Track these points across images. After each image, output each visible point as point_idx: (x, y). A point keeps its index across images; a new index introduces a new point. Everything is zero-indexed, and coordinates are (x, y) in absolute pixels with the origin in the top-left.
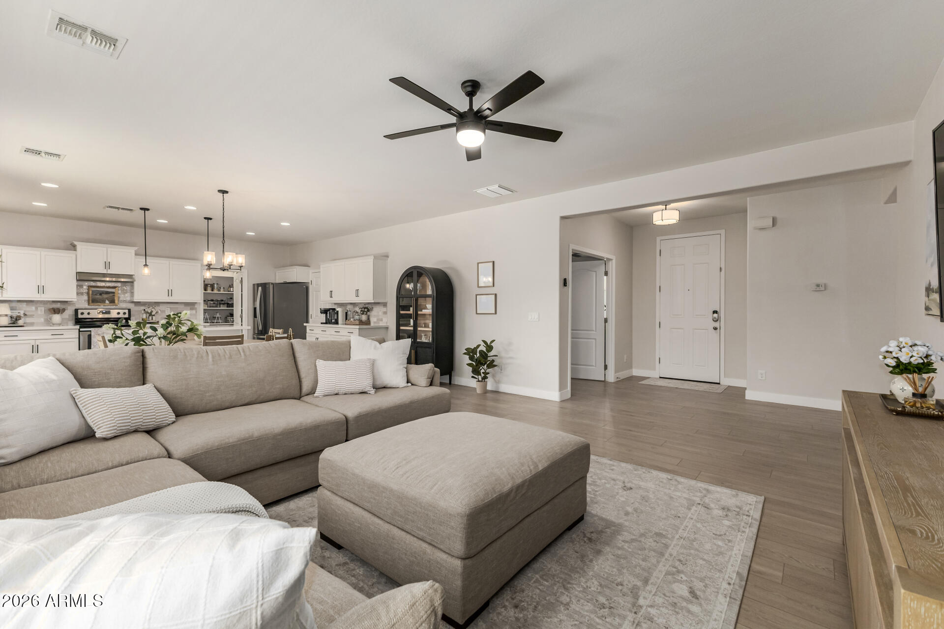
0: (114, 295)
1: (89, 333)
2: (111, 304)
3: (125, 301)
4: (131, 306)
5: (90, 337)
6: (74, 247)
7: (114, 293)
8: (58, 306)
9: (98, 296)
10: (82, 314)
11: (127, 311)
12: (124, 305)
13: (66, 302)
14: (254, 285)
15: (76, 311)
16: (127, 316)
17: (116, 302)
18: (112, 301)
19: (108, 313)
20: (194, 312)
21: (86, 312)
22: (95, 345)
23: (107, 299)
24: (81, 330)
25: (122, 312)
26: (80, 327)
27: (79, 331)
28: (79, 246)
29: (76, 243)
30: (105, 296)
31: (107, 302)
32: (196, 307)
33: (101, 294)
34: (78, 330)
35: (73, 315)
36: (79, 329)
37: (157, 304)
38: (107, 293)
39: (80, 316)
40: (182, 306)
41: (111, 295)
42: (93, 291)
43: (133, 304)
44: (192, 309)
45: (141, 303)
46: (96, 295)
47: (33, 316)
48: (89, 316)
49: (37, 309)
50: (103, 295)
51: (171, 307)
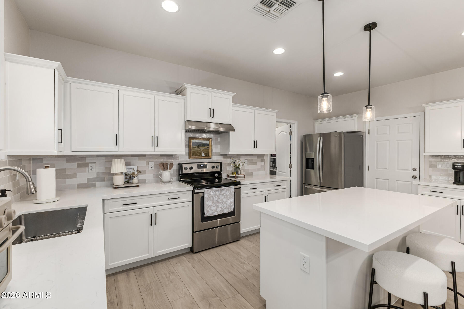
0: (208, 148)
1: (201, 195)
2: (206, 157)
3: (216, 154)
4: (220, 159)
5: (203, 198)
7: (208, 145)
8: (164, 160)
9: (197, 149)
10: (186, 168)
11: (219, 164)
12: (215, 158)
13: (172, 156)
15: (180, 166)
16: (219, 170)
17: (210, 154)
18: (207, 154)
19: (205, 166)
20: (261, 163)
21: (189, 166)
23: (203, 151)
24: (196, 191)
25: (215, 165)
26: (195, 188)
27: (193, 193)
28: (190, 89)
29: (187, 86)
30: (202, 148)
31: (203, 155)
32: (265, 158)
33: (198, 147)
34: (191, 192)
35: (177, 169)
36: (193, 191)
37: (239, 156)
38: (204, 145)
39: (184, 171)
40: (255, 158)
41: (206, 147)
42: (193, 143)
43: (222, 157)
44: (262, 161)
45: (228, 155)
46: (195, 147)
47: (144, 172)
48: (192, 171)
49: (147, 164)
50: (200, 147)
51: (249, 158)
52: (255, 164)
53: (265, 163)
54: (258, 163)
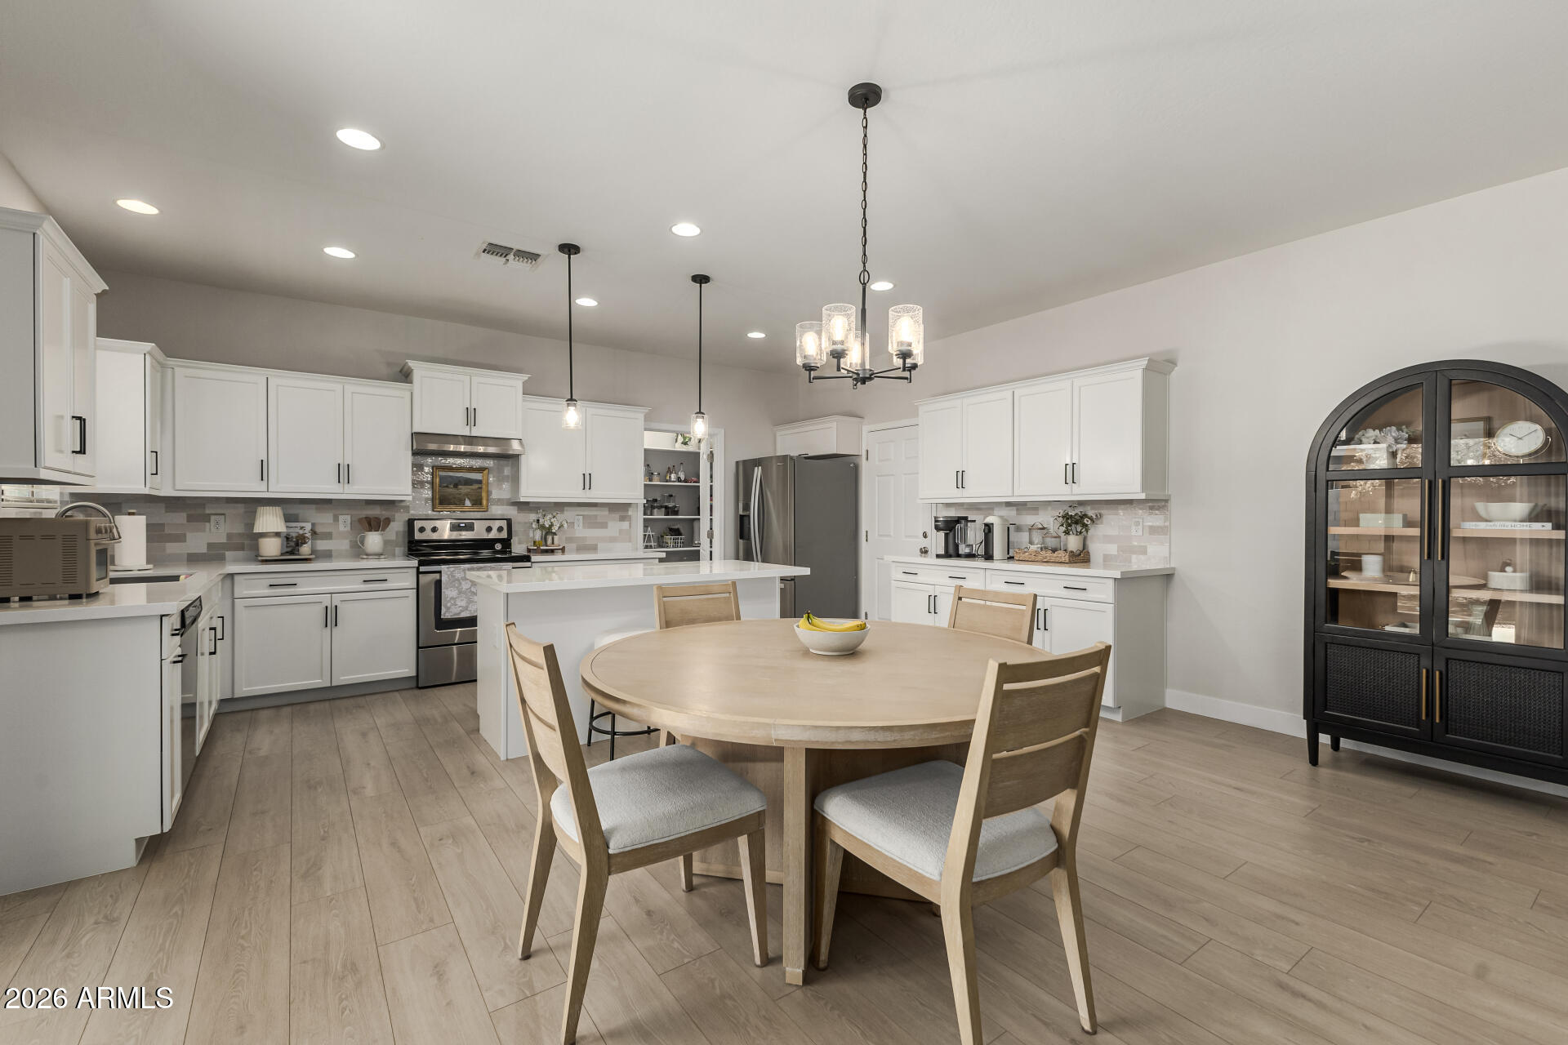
0: (481, 488)
1: (437, 576)
2: (475, 508)
3: (500, 502)
4: (511, 512)
5: (438, 583)
6: (405, 376)
7: (480, 482)
8: (375, 512)
9: (451, 490)
10: (422, 530)
11: (504, 524)
12: (497, 510)
13: (392, 502)
14: (737, 463)
15: (410, 523)
16: (504, 535)
17: (484, 502)
18: (477, 502)
19: (470, 527)
20: (625, 525)
21: (429, 525)
22: (449, 605)
23: (467, 495)
24: (422, 569)
25: (495, 525)
26: (421, 563)
27: (419, 573)
28: (419, 369)
29: (411, 364)
30: (464, 489)
31: (468, 503)
32: (630, 513)
33: (456, 486)
34: (415, 570)
35: (404, 532)
36: (418, 568)
37: (560, 506)
38: (468, 482)
39: (418, 536)
40: (605, 512)
41: (476, 486)
42: (441, 478)
43: (516, 507)
44: (622, 519)
45: (531, 505)
46: (447, 487)
47: (328, 536)
48: (435, 536)
49: (336, 519)
50: (460, 487)
51: (586, 513)
52: (604, 525)
53: (630, 524)
54: (610, 524)
